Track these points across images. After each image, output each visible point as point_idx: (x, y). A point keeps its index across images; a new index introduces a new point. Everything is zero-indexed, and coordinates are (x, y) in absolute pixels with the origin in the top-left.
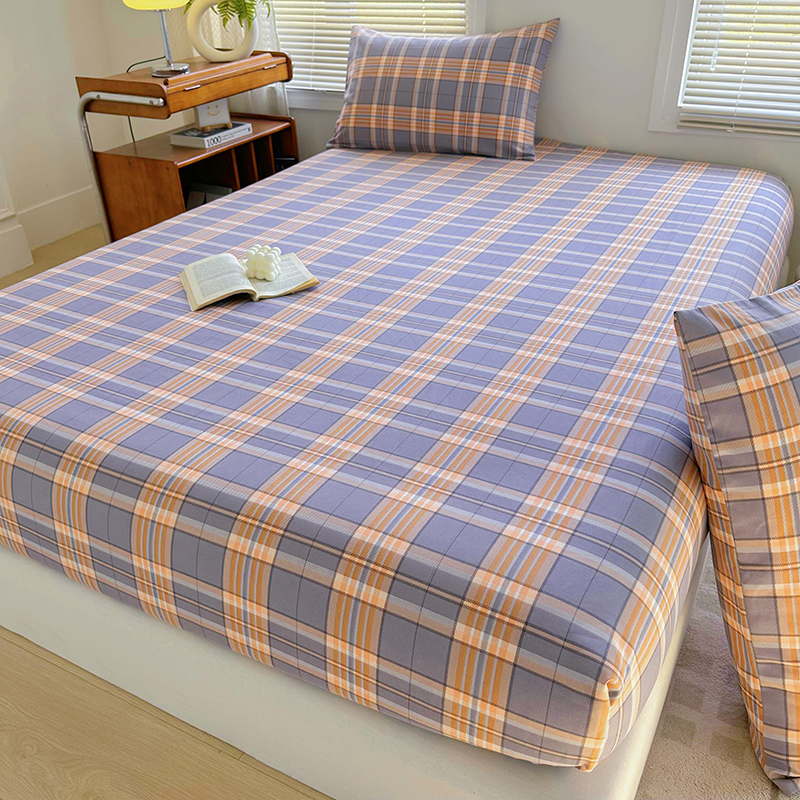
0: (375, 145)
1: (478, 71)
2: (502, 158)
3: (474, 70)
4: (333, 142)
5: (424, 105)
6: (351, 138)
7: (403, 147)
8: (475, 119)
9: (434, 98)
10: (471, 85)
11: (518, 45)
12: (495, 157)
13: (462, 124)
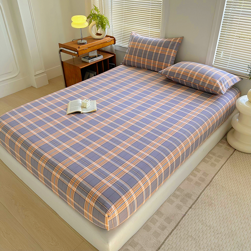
0: (132, 65)
3: (158, 50)
4: (122, 63)
5: (144, 57)
6: (127, 63)
7: (138, 67)
8: (157, 63)
9: (147, 56)
10: (157, 54)
11: (171, 44)
13: (153, 63)
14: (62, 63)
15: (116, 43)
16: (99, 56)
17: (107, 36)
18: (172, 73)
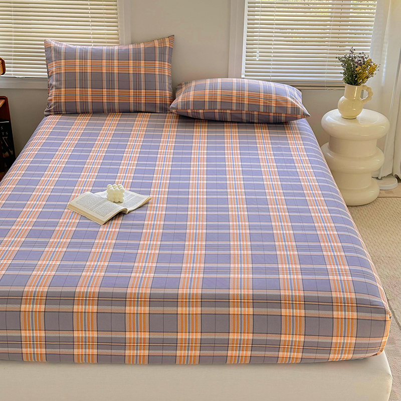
0: (79, 111)
1: (139, 67)
2: (160, 113)
3: (137, 67)
4: (49, 111)
5: (111, 87)
6: (63, 108)
7: (99, 111)
8: (142, 93)
9: (116, 83)
10: (137, 75)
11: (157, 51)
12: (156, 113)
13: (135, 96)
15: (6, 69)
18: (199, 103)
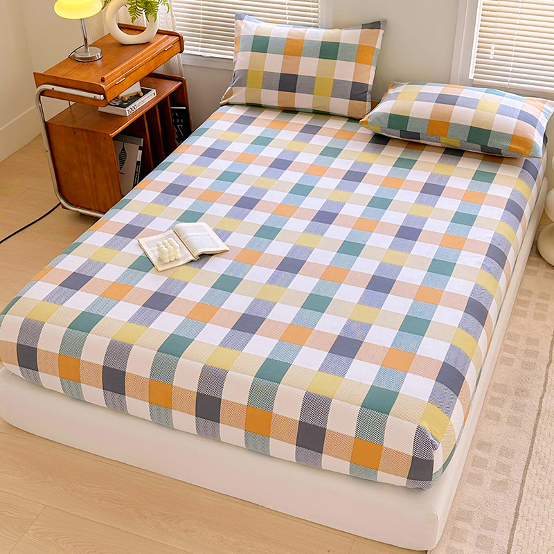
14: (46, 125)
15: (185, 46)
16: (145, 92)
17: (160, 32)
